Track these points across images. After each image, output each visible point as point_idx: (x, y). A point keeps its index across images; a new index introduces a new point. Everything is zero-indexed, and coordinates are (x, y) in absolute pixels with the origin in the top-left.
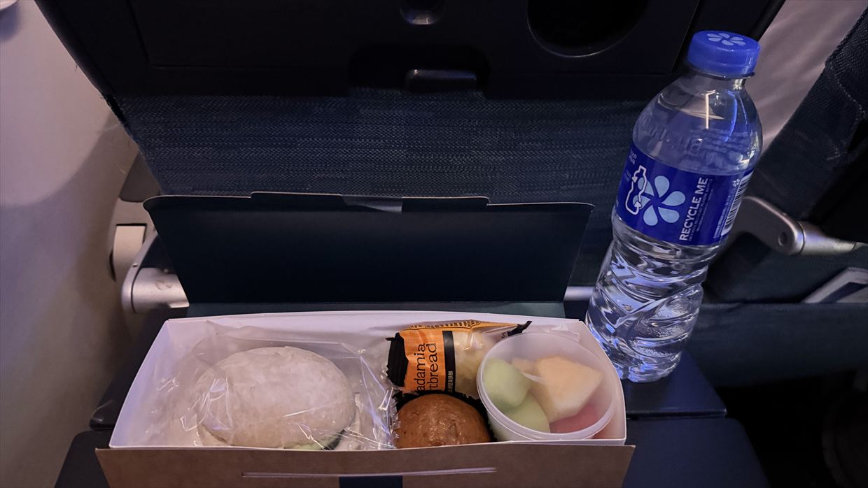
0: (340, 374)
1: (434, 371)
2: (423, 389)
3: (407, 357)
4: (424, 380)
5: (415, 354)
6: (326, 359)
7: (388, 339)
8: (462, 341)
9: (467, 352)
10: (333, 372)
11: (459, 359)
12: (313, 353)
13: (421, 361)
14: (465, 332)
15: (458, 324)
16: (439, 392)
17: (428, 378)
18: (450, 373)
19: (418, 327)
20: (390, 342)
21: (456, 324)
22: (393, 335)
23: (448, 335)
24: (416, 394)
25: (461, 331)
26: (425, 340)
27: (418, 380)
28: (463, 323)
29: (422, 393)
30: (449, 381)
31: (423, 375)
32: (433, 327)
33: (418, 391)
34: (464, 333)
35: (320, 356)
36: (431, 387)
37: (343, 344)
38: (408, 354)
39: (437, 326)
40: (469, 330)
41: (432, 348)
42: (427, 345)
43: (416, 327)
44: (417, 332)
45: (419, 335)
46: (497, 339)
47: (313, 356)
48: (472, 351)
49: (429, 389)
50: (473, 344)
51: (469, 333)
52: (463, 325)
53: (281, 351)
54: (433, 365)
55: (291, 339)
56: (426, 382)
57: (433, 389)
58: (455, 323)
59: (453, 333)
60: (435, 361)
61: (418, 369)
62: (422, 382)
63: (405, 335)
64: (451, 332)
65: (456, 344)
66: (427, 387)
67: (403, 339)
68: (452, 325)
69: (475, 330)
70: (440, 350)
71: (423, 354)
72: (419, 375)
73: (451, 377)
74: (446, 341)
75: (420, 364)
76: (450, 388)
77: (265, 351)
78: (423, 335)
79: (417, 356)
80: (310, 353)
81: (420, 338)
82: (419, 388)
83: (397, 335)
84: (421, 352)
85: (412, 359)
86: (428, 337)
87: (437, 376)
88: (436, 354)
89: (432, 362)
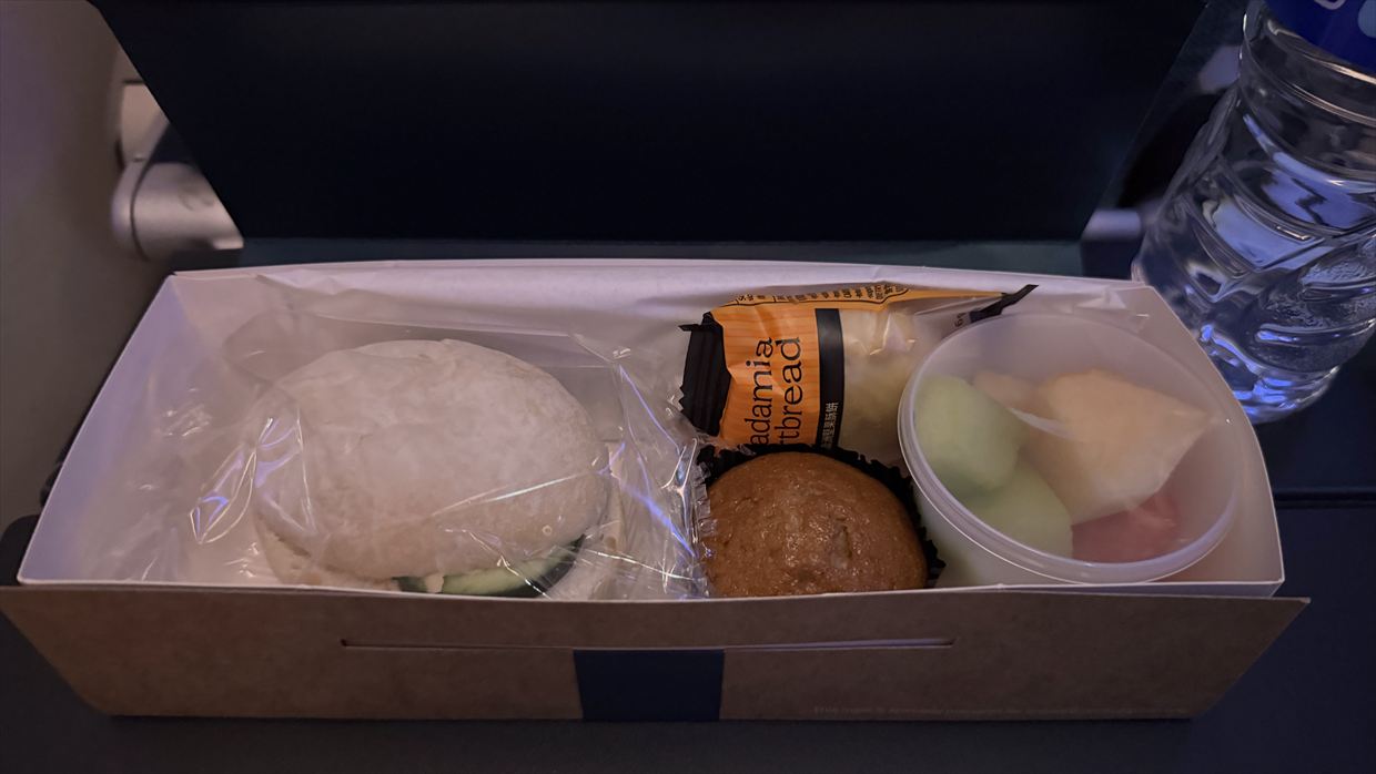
0: (572, 406)
1: (793, 403)
2: (763, 440)
3: (729, 369)
4: (767, 422)
5: (748, 363)
6: (538, 371)
7: (685, 327)
8: (862, 332)
9: (875, 360)
10: (556, 401)
11: (853, 376)
12: (509, 357)
13: (763, 380)
14: (871, 311)
15: (853, 293)
16: (801, 448)
17: (777, 417)
18: (831, 407)
19: (756, 300)
20: (690, 333)
21: (847, 293)
22: (697, 317)
23: (829, 318)
24: (749, 453)
25: (861, 309)
26: (773, 330)
27: (754, 421)
28: (863, 290)
29: (761, 449)
30: (826, 425)
31: (766, 411)
32: (791, 301)
33: (752, 447)
34: (867, 316)
35: (525, 365)
36: (782, 437)
37: (579, 337)
38: (733, 363)
39: (801, 298)
40: (879, 307)
41: (790, 350)
42: (778, 343)
43: (751, 298)
44: (754, 310)
45: (759, 318)
46: (945, 330)
47: (508, 364)
48: (884, 358)
49: (778, 441)
50: (888, 341)
51: (879, 313)
52: (865, 297)
53: (434, 350)
54: (792, 389)
55: (458, 322)
56: (772, 425)
57: (786, 441)
58: (845, 291)
59: (842, 315)
60: (797, 380)
61: (757, 399)
62: (764, 426)
63: (727, 318)
64: (836, 311)
65: (849, 339)
66: (774, 437)
67: (721, 327)
68: (837, 295)
69: (895, 306)
70: (811, 355)
71: (768, 364)
72: (758, 411)
73: (831, 416)
74: (825, 333)
75: (759, 387)
76: (827, 439)
77: (396, 349)
78: (767, 317)
79: (753, 369)
80: (501, 358)
81: (762, 327)
82: (756, 440)
83: (708, 317)
84: (763, 358)
85: (741, 374)
86: (780, 323)
87: (800, 413)
88: (800, 364)
89: (789, 381)
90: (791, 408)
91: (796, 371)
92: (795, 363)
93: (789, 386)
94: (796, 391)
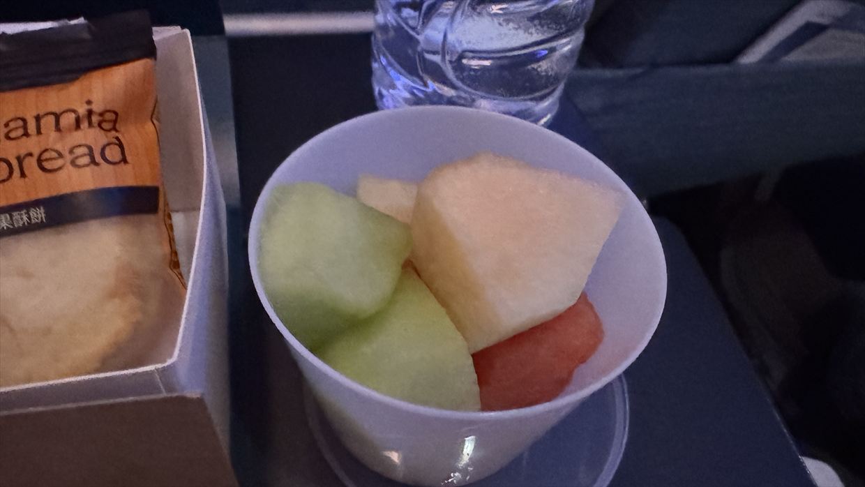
60: (73, 163)
87: (23, 175)
88: (97, 164)
89: (71, 152)
90: (31, 164)
91: (86, 160)
92: (98, 158)
93: (66, 153)
94: (59, 162)
